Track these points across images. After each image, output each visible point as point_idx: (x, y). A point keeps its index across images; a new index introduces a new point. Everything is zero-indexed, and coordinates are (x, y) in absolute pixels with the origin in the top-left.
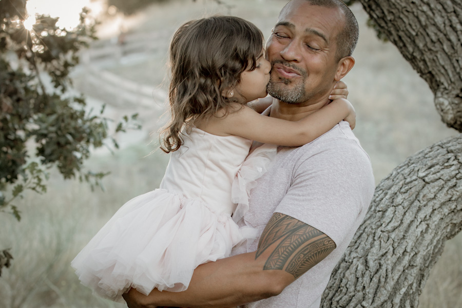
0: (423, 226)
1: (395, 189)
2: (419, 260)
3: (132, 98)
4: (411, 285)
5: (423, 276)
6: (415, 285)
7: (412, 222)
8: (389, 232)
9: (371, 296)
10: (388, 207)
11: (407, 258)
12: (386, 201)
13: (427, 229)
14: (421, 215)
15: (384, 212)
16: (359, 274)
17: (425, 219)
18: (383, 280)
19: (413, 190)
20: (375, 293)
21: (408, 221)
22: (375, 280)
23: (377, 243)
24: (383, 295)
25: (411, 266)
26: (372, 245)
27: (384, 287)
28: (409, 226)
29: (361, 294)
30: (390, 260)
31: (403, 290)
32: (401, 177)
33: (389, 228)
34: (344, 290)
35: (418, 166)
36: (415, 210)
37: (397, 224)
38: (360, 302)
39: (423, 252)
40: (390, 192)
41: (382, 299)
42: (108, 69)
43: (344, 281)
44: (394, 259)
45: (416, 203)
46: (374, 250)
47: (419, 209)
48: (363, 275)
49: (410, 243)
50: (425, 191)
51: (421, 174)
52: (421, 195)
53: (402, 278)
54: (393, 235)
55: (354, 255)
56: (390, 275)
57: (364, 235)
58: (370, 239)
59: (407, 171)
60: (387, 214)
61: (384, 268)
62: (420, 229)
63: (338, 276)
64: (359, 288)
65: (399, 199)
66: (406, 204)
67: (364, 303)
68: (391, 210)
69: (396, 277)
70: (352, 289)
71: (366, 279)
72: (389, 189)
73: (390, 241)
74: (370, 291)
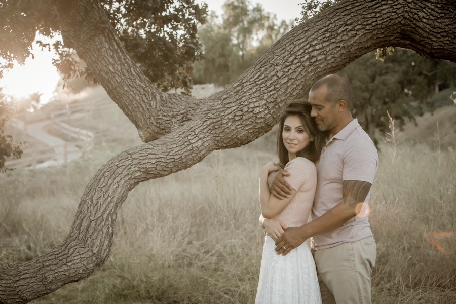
0: (117, 185)
1: (105, 170)
2: (115, 199)
3: (76, 136)
4: (112, 210)
5: (117, 206)
6: (113, 210)
7: (112, 183)
8: (102, 188)
9: (94, 215)
10: (102, 177)
11: (109, 199)
12: (101, 175)
13: (118, 186)
14: (116, 181)
15: (100, 179)
16: (89, 206)
17: (117, 182)
18: (99, 208)
19: (112, 170)
20: (95, 214)
21: (110, 183)
22: (96, 208)
23: (97, 193)
24: (99, 214)
25: (111, 202)
26: (95, 193)
27: (99, 211)
28: (111, 185)
29: (89, 214)
30: (102, 200)
31: (108, 212)
32: (108, 165)
33: (102, 186)
34: (83, 212)
35: (116, 160)
36: (113, 178)
37: (105, 185)
38: (89, 217)
39: (117, 196)
40: (103, 171)
41: (98, 216)
42: (63, 121)
43: (83, 209)
44: (104, 199)
45: (114, 176)
46: (95, 196)
47: (115, 178)
48: (91, 206)
49: (111, 192)
50: (118, 170)
51: (116, 164)
52: (116, 172)
53: (108, 207)
54: (103, 189)
55: (87, 198)
56: (102, 206)
57: (92, 190)
58: (94, 191)
59: (110, 162)
60: (101, 180)
61: (99, 203)
62: (115, 187)
63: (81, 207)
64: (89, 211)
65: (106, 174)
66: (109, 176)
67: (91, 218)
68: (103, 179)
69: (105, 207)
70: (86, 212)
71: (92, 208)
72: (103, 170)
73: (102, 192)
74: (93, 213)
